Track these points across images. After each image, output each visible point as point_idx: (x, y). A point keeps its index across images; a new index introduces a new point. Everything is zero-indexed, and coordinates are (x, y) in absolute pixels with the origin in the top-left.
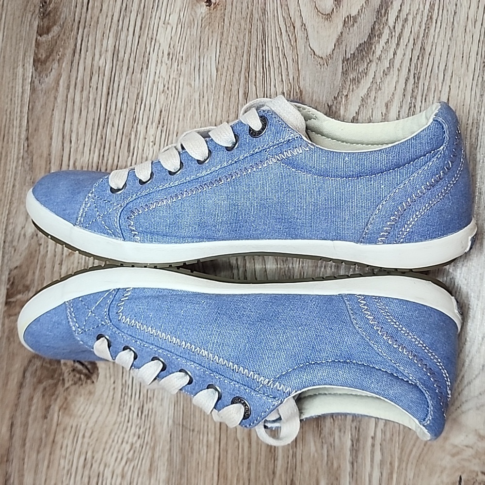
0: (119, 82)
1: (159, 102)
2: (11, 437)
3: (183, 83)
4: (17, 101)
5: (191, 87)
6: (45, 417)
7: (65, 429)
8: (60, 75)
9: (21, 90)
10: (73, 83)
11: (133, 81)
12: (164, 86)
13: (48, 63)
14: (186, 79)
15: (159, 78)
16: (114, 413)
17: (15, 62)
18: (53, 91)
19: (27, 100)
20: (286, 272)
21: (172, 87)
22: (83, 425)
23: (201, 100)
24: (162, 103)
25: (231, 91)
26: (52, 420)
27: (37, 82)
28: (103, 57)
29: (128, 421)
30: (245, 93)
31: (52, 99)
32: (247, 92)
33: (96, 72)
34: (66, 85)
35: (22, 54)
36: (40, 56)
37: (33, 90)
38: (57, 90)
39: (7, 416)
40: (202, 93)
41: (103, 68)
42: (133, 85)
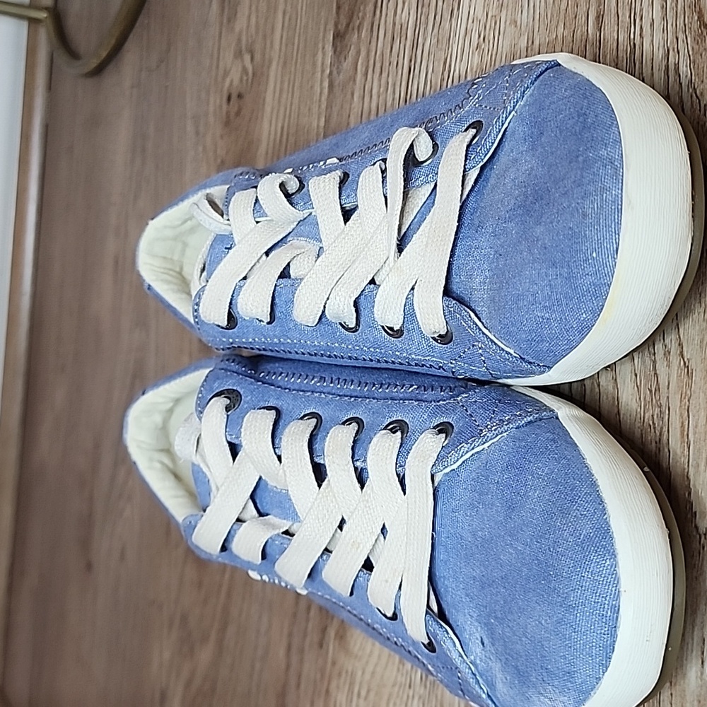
0: (423, 45)
1: (472, 69)
2: (288, 666)
3: (506, 22)
4: (315, 110)
5: (516, 26)
6: (321, 645)
7: (340, 675)
8: (358, 53)
9: (319, 91)
10: (372, 62)
11: (440, 38)
12: (479, 36)
13: (347, 37)
14: (509, 13)
15: (473, 22)
16: (393, 664)
17: (316, 44)
18: (351, 83)
19: (324, 106)
20: (655, 417)
21: (489, 34)
22: (359, 673)
23: (529, 49)
24: (474, 70)
25: (576, 17)
26: (327, 653)
27: (335, 72)
28: (406, 4)
29: (410, 687)
30: (598, 17)
31: (349, 96)
32: (602, 13)
33: (397, 36)
34: (364, 69)
35: (322, 29)
36: (340, 27)
37: (331, 86)
38: (355, 81)
39: (286, 631)
40: (531, 34)
41: (406, 26)
42: (440, 46)
